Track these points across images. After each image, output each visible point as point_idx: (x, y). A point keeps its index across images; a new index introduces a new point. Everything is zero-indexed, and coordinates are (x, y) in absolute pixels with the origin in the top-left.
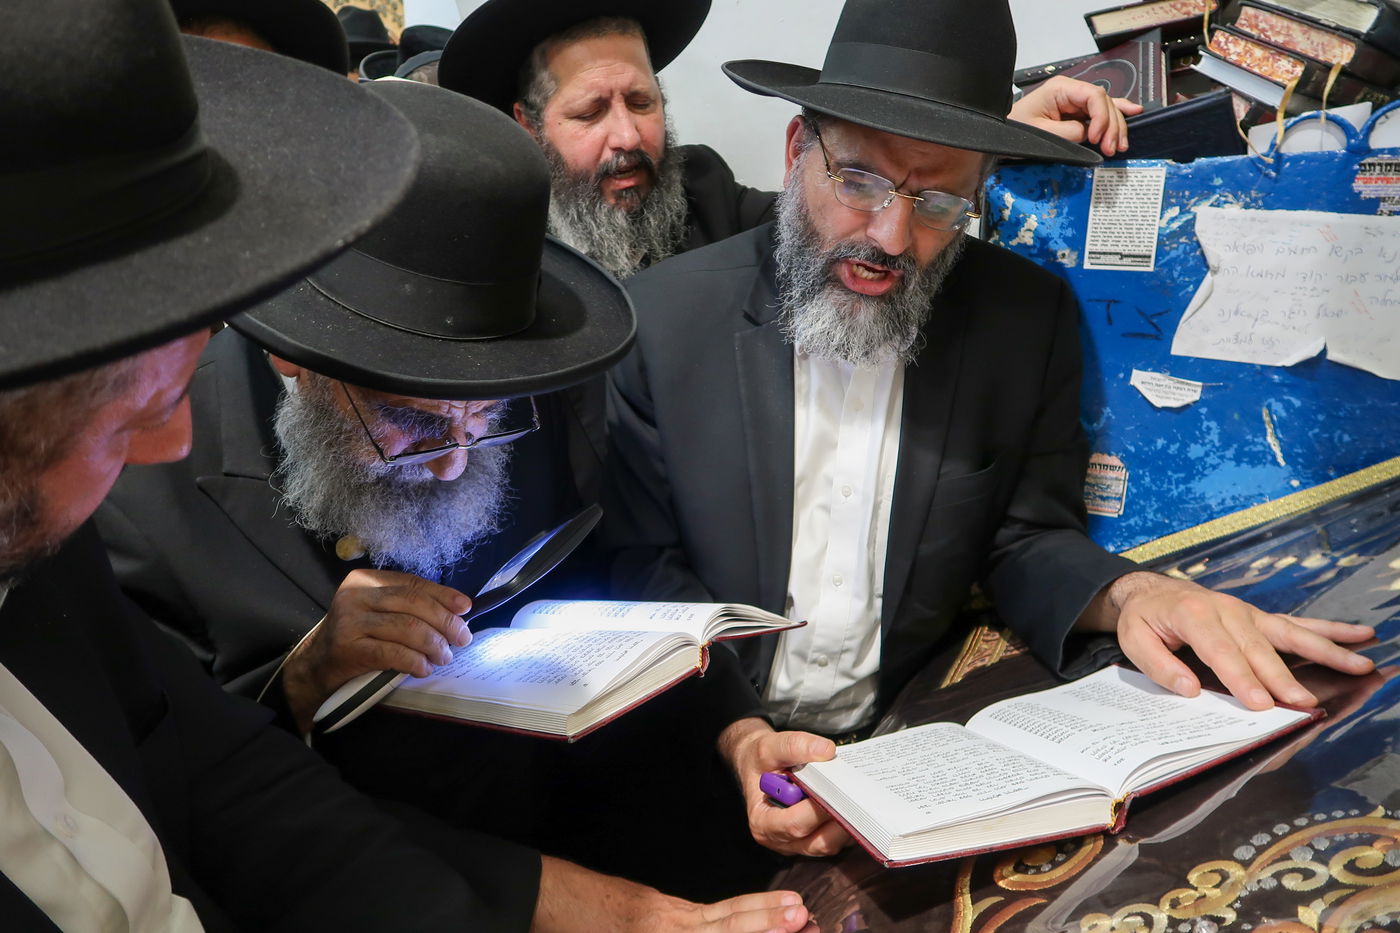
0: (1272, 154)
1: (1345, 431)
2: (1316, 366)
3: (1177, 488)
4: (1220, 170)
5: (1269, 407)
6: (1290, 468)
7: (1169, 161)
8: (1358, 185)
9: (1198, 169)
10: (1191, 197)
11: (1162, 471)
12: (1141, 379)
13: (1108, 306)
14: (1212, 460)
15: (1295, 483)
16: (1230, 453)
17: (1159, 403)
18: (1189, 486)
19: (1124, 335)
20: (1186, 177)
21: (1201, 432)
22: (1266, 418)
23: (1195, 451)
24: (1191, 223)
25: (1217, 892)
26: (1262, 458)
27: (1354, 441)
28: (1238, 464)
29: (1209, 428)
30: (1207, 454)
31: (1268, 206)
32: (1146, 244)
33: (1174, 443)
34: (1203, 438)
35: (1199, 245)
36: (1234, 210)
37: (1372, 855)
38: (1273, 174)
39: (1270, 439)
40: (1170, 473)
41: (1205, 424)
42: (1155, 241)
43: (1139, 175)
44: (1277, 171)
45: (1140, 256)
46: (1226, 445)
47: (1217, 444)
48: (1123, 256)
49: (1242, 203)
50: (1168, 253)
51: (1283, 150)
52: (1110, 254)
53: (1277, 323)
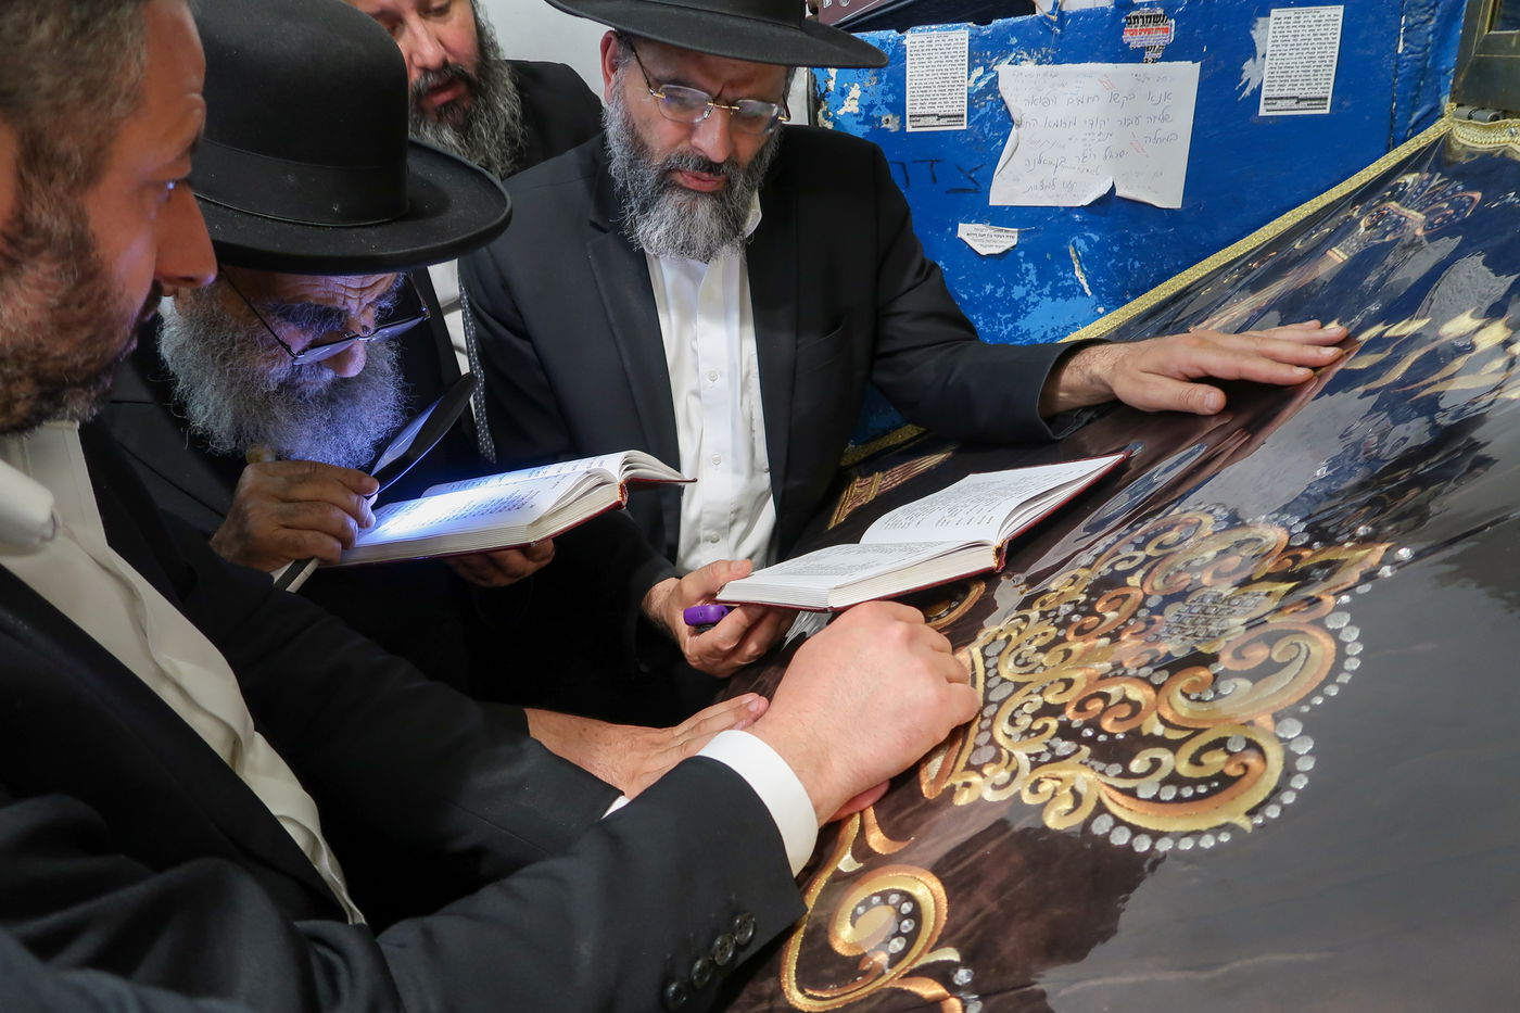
0: (1056, 12)
1: (1135, 259)
2: (1109, 200)
3: (1006, 327)
4: (1015, 29)
5: (1074, 244)
6: (1095, 297)
7: (971, 24)
8: (1127, 37)
9: (996, 30)
10: (991, 59)
11: (992, 313)
12: (966, 231)
13: (932, 166)
14: (1031, 299)
15: (1101, 310)
16: (1046, 290)
17: (984, 251)
18: (1016, 324)
19: (947, 192)
20: (986, 37)
21: (1022, 274)
22: (1073, 255)
23: (1018, 292)
24: (995, 81)
25: (1072, 588)
26: (1072, 291)
27: (1143, 266)
28: (1054, 300)
29: (1027, 270)
30: (1028, 294)
31: (1057, 61)
32: (959, 104)
33: (1000, 287)
34: (1023, 279)
35: (1004, 102)
36: (1029, 67)
37: (1172, 536)
38: (1059, 31)
39: (1078, 273)
40: (999, 315)
41: (1024, 266)
42: (966, 100)
43: (947, 39)
44: (1061, 28)
45: (955, 116)
46: (1042, 285)
47: (1036, 284)
48: (940, 117)
49: (1035, 60)
50: (978, 112)
51: (1064, 9)
52: (928, 115)
53: (1074, 168)
